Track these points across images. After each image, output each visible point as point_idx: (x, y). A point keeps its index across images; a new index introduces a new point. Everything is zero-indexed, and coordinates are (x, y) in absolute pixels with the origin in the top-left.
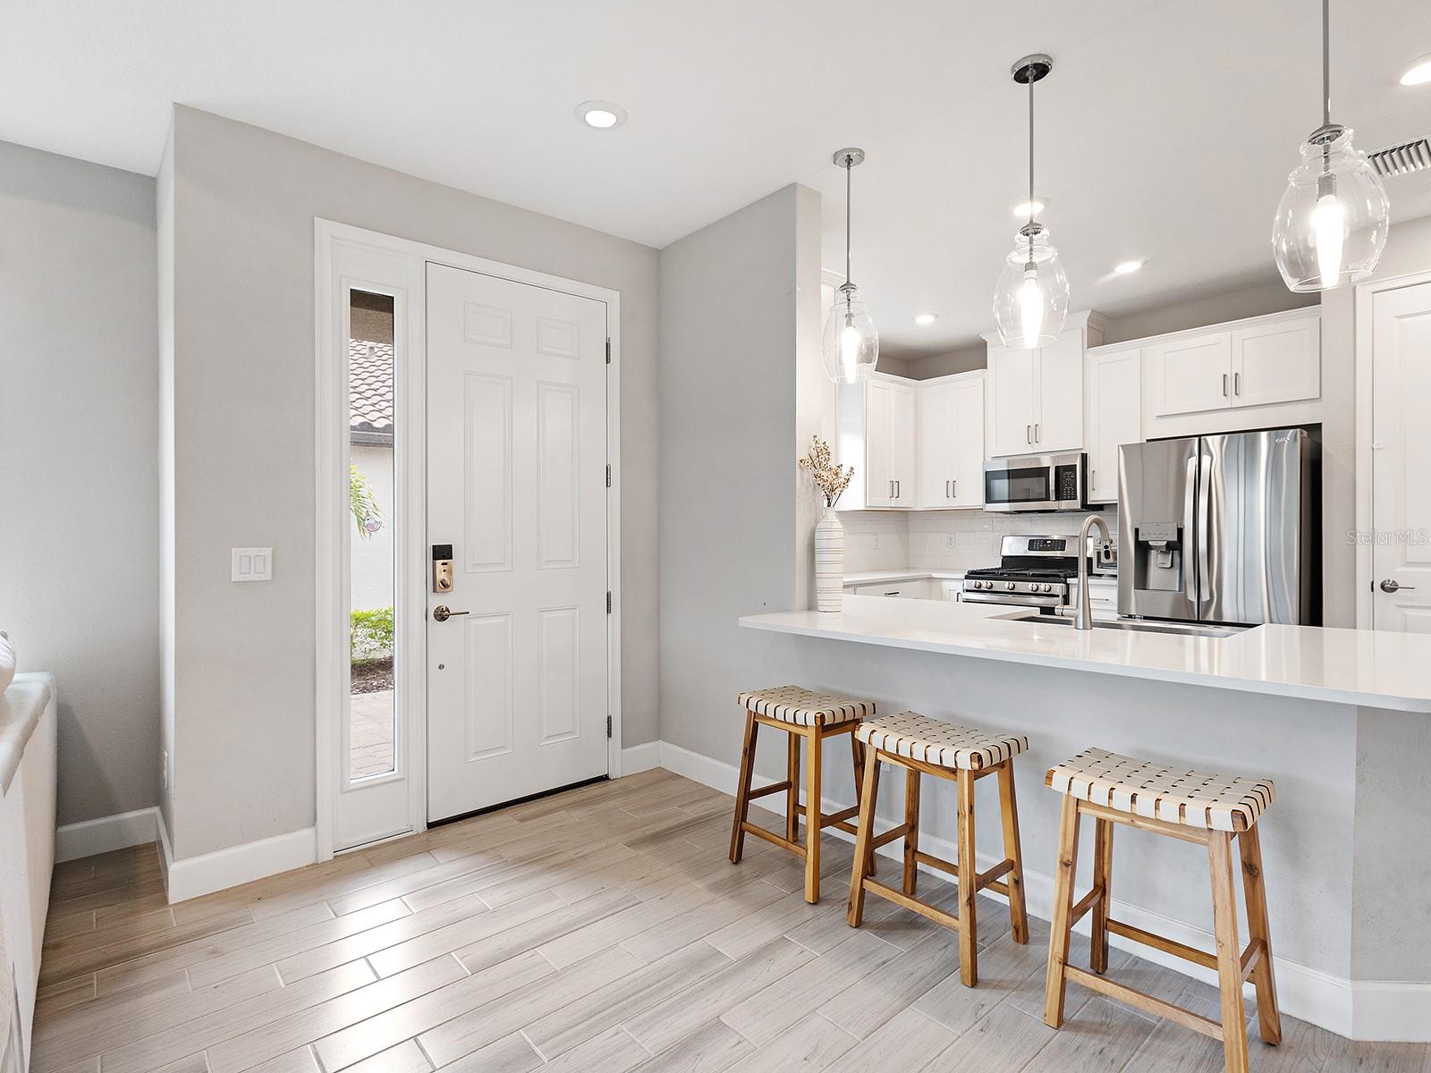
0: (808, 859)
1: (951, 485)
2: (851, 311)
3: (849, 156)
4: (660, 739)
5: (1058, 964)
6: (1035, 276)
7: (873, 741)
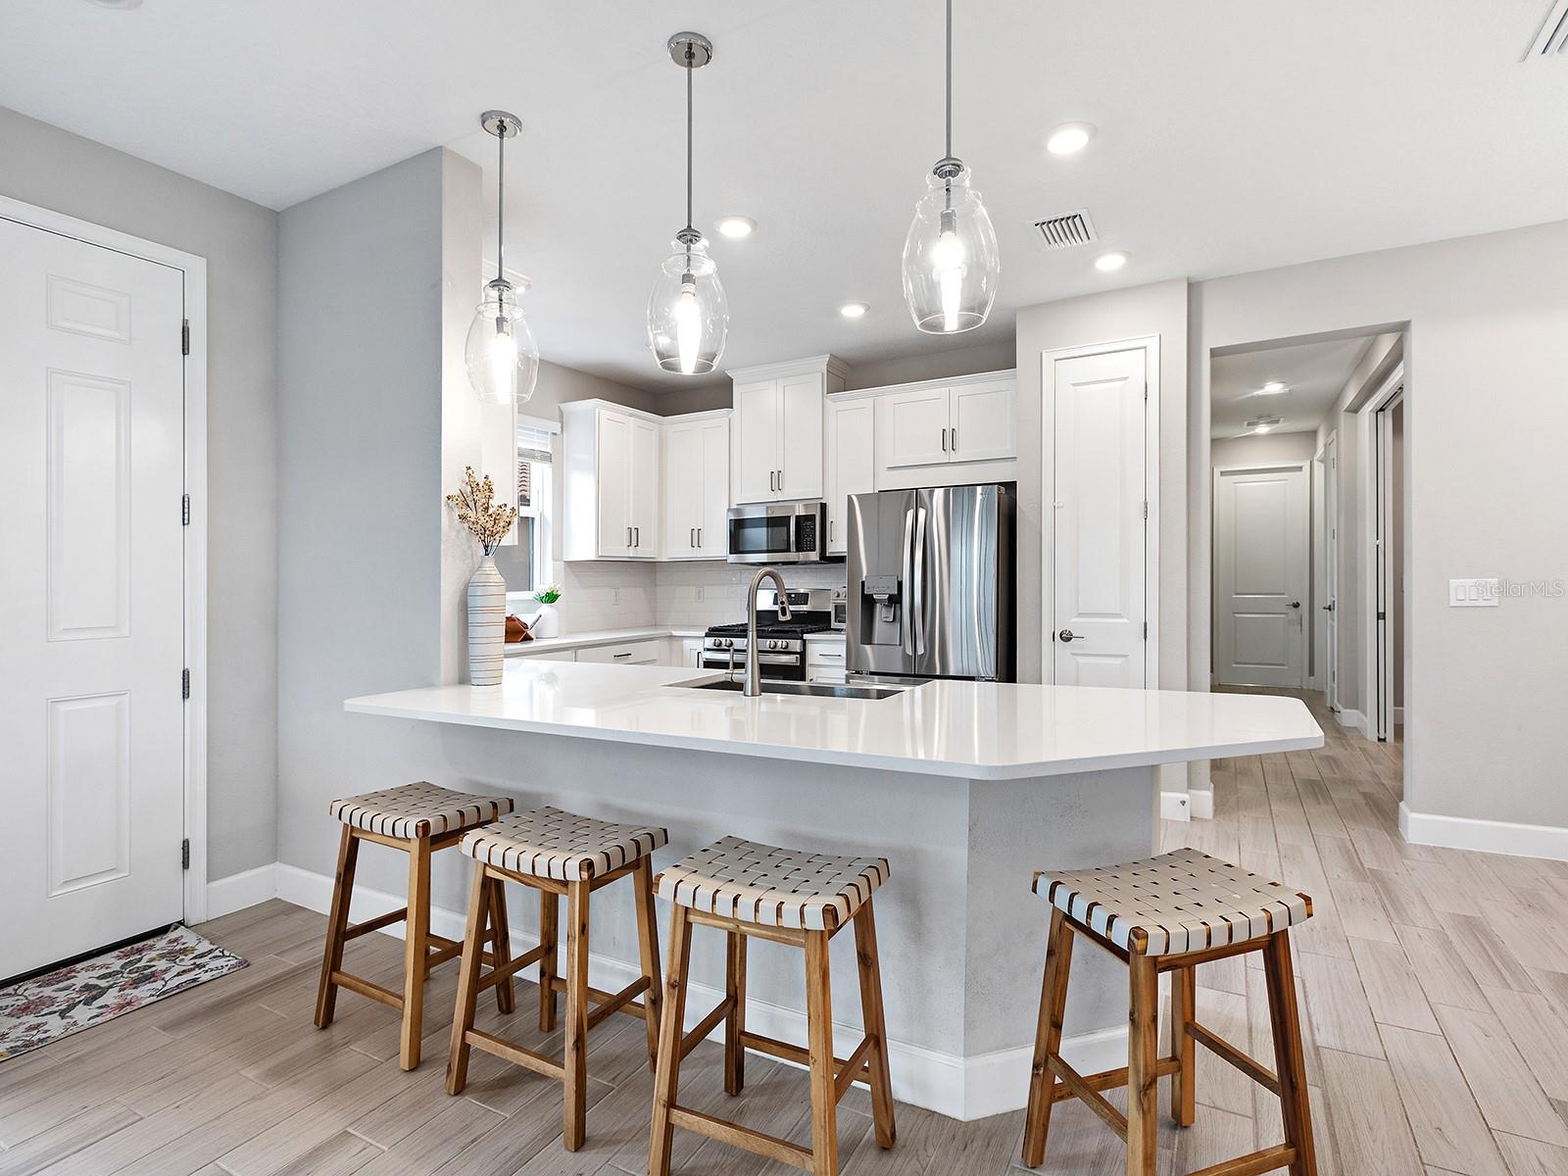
0: (405, 1012)
1: (695, 533)
2: (504, 314)
3: (501, 122)
4: (276, 861)
5: (662, 1108)
6: (692, 291)
7: (477, 854)
